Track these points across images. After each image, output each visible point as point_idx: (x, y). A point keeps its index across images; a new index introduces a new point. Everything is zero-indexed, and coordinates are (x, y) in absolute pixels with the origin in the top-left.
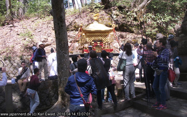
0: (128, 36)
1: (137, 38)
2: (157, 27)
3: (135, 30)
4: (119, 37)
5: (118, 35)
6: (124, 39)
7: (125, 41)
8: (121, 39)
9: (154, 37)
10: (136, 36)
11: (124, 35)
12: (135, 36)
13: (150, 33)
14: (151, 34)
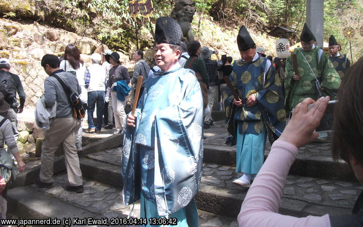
0: (62, 38)
1: (81, 43)
2: (120, 26)
3: (79, 26)
4: (45, 37)
5: (43, 32)
6: (54, 43)
7: (56, 46)
8: (48, 42)
9: (115, 44)
10: (79, 38)
11: (55, 35)
12: (77, 39)
13: (106, 36)
14: (109, 37)
